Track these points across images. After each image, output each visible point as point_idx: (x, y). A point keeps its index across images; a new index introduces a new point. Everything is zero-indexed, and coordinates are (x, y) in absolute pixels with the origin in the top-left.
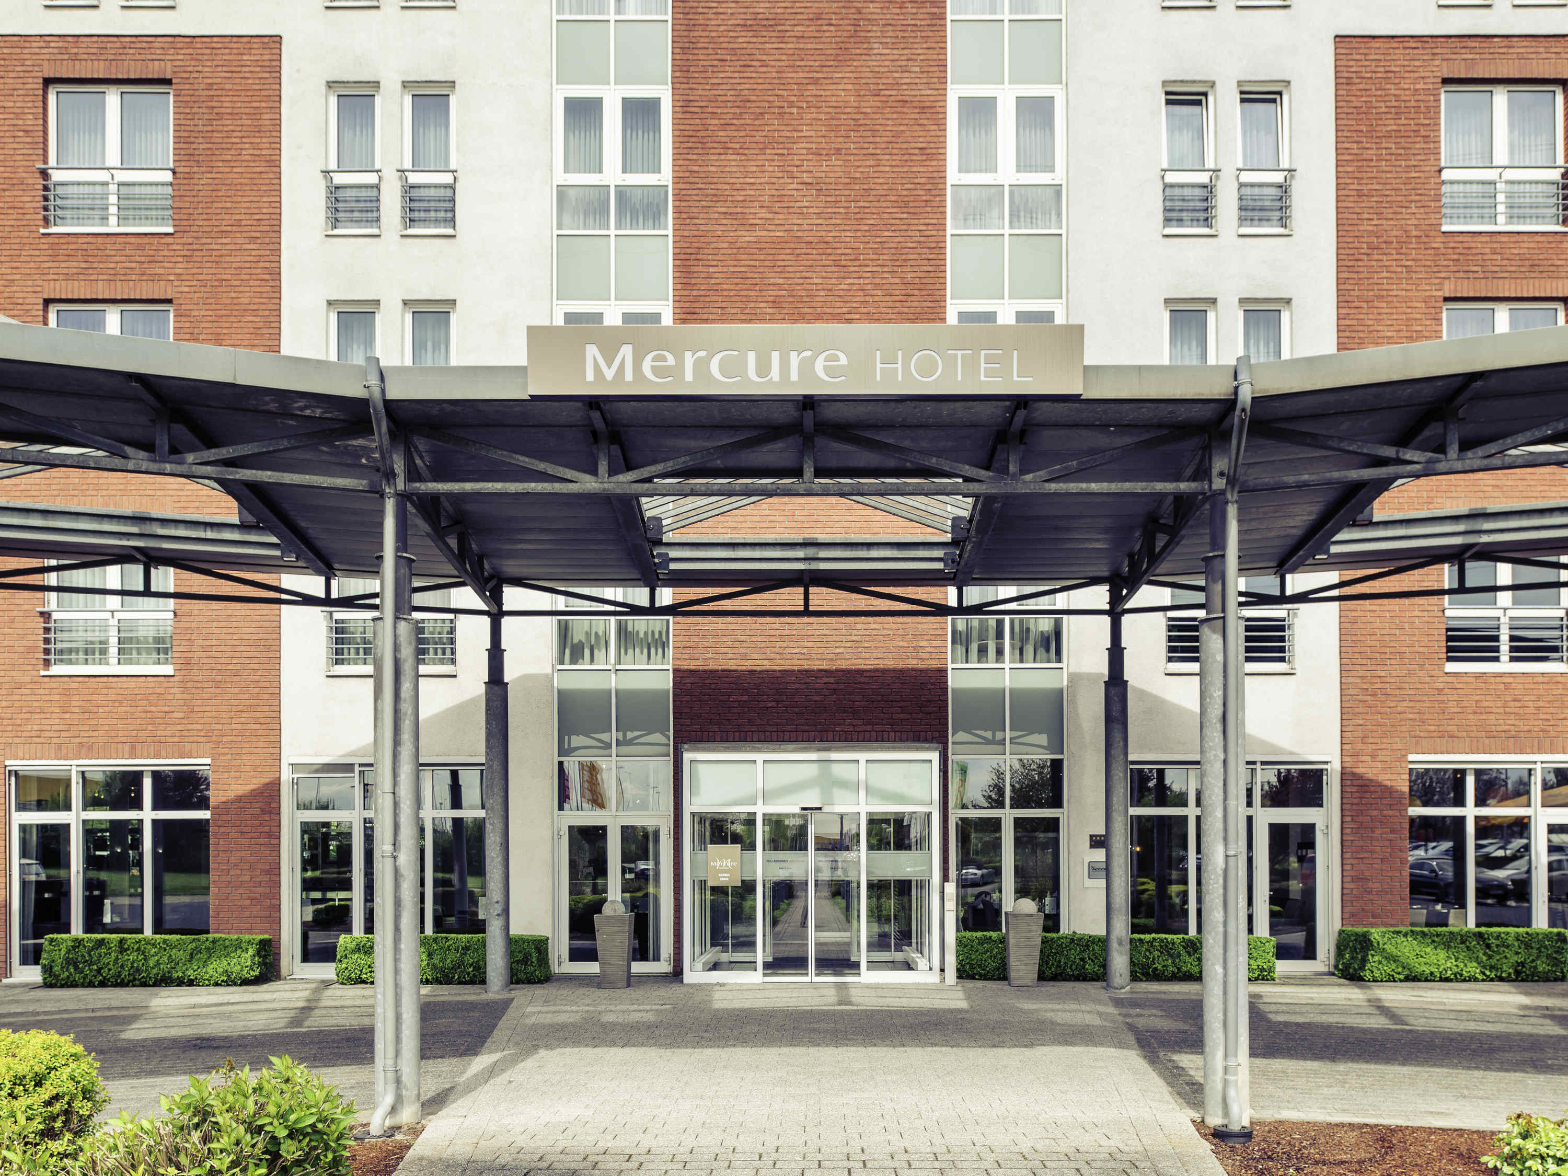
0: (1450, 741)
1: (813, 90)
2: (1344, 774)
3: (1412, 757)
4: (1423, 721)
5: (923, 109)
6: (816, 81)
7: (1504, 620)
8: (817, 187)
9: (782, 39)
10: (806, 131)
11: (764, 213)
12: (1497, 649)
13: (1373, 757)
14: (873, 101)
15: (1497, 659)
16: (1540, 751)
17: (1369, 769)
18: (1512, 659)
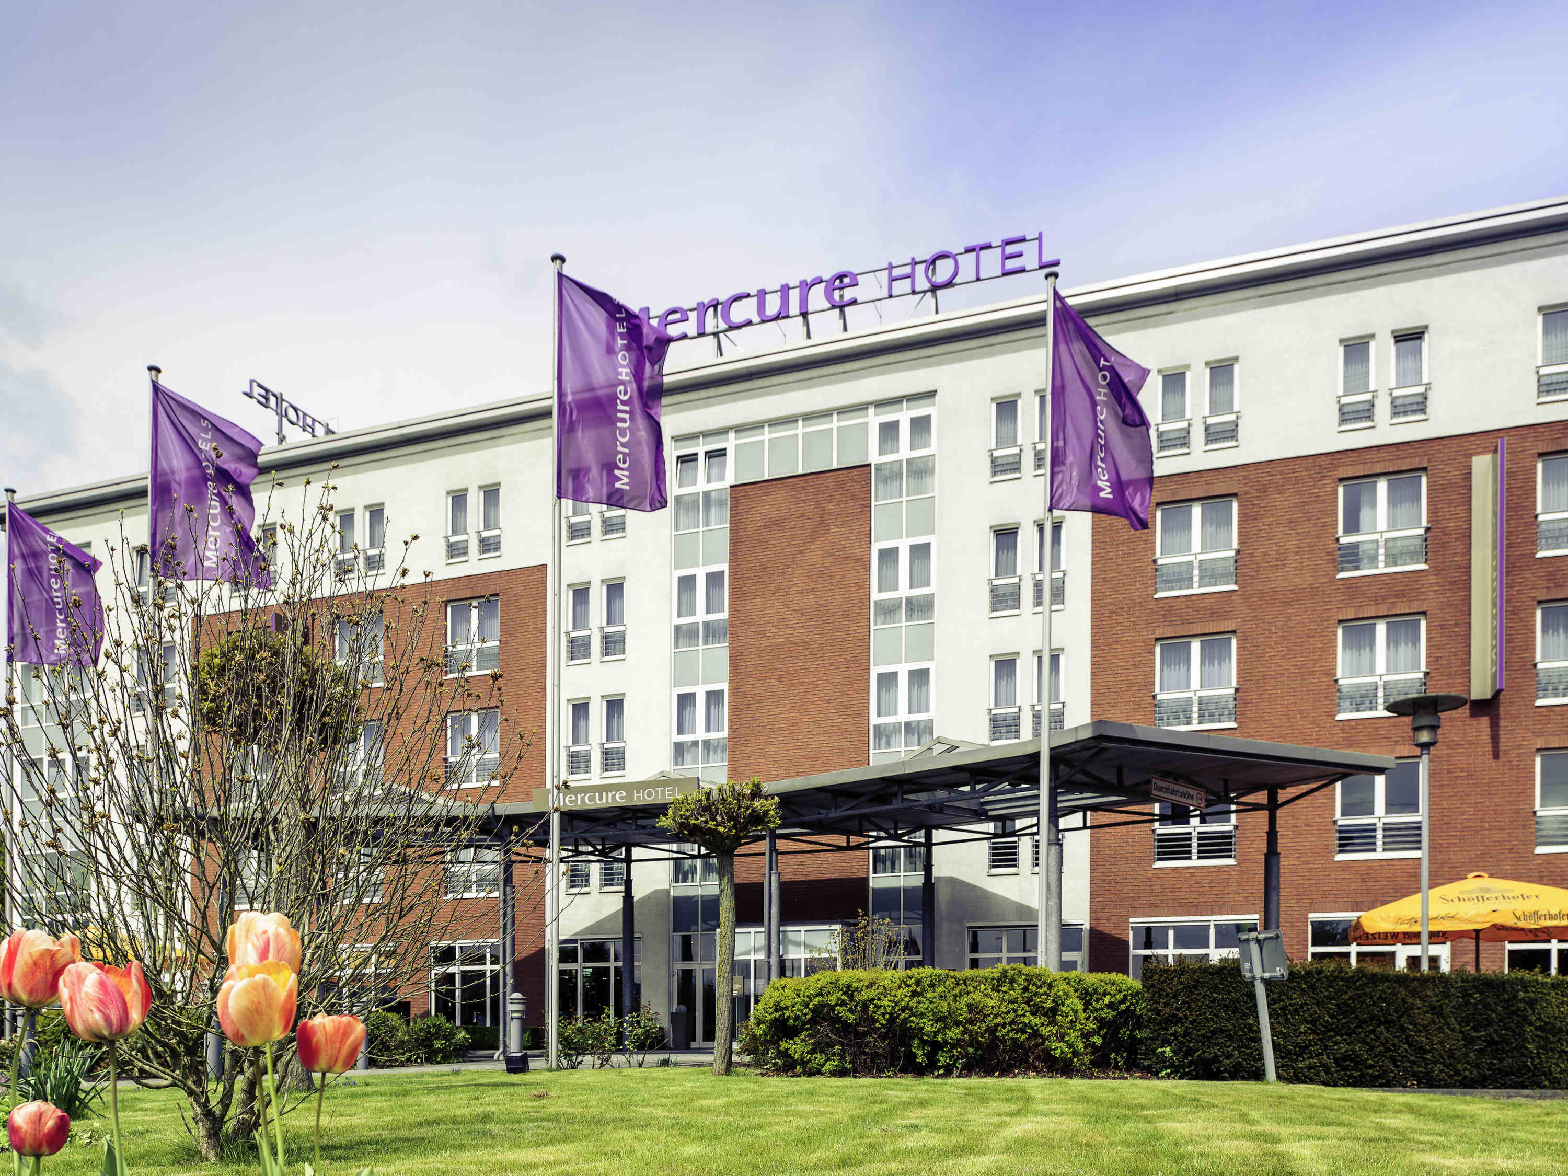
0: (1154, 908)
1: (799, 557)
2: (1092, 930)
3: (1132, 920)
4: (1139, 898)
5: (857, 561)
6: (801, 552)
7: (1194, 834)
8: (801, 612)
9: (784, 531)
10: (796, 580)
11: (774, 630)
12: (1190, 852)
13: (1108, 920)
14: (831, 559)
15: (1190, 858)
16: (1213, 914)
17: (1106, 927)
18: (1199, 858)
